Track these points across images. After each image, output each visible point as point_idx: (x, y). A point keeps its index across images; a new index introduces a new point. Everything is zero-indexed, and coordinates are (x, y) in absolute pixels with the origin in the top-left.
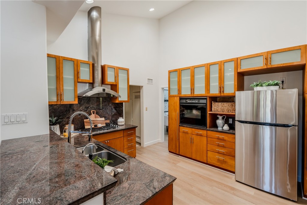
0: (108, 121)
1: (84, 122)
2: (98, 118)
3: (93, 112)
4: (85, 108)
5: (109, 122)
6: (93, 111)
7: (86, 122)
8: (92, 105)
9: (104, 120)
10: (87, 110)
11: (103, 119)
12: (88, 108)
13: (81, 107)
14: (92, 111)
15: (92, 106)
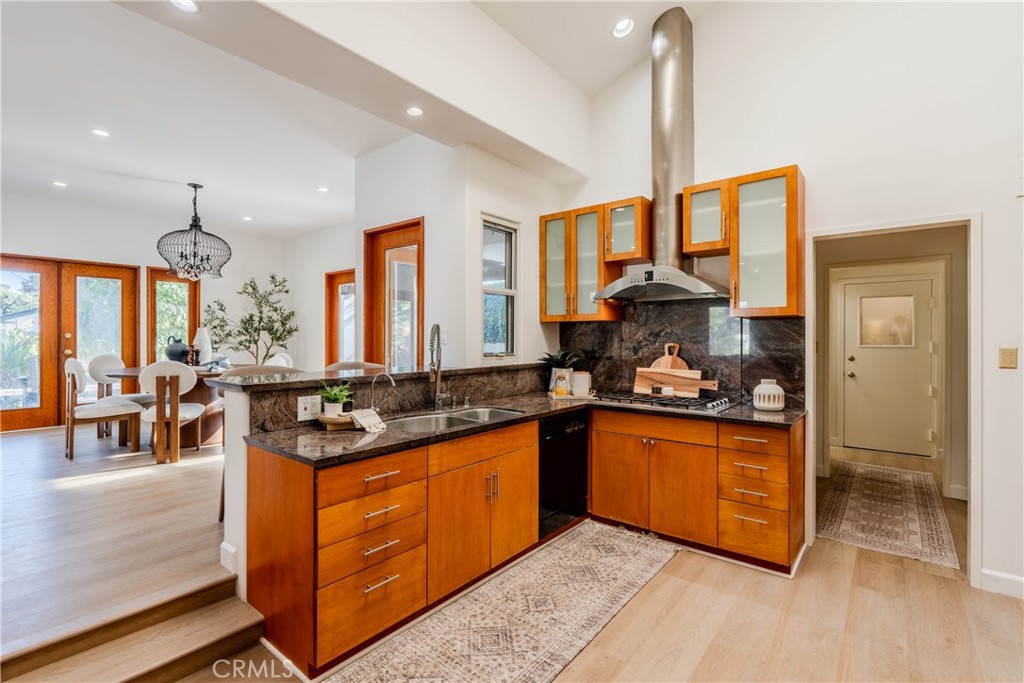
0: (712, 385)
1: (635, 375)
2: (680, 368)
3: (669, 348)
4: (650, 335)
5: (716, 388)
6: (672, 344)
7: (641, 376)
8: (671, 325)
9: (699, 377)
10: (655, 343)
11: (697, 374)
12: (658, 335)
13: (640, 333)
14: (666, 346)
15: (668, 331)
